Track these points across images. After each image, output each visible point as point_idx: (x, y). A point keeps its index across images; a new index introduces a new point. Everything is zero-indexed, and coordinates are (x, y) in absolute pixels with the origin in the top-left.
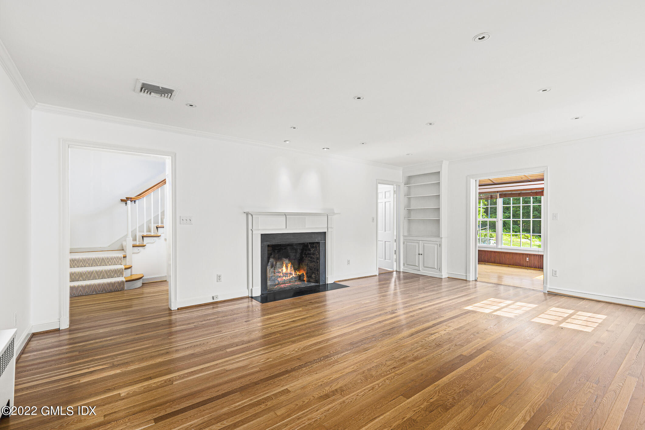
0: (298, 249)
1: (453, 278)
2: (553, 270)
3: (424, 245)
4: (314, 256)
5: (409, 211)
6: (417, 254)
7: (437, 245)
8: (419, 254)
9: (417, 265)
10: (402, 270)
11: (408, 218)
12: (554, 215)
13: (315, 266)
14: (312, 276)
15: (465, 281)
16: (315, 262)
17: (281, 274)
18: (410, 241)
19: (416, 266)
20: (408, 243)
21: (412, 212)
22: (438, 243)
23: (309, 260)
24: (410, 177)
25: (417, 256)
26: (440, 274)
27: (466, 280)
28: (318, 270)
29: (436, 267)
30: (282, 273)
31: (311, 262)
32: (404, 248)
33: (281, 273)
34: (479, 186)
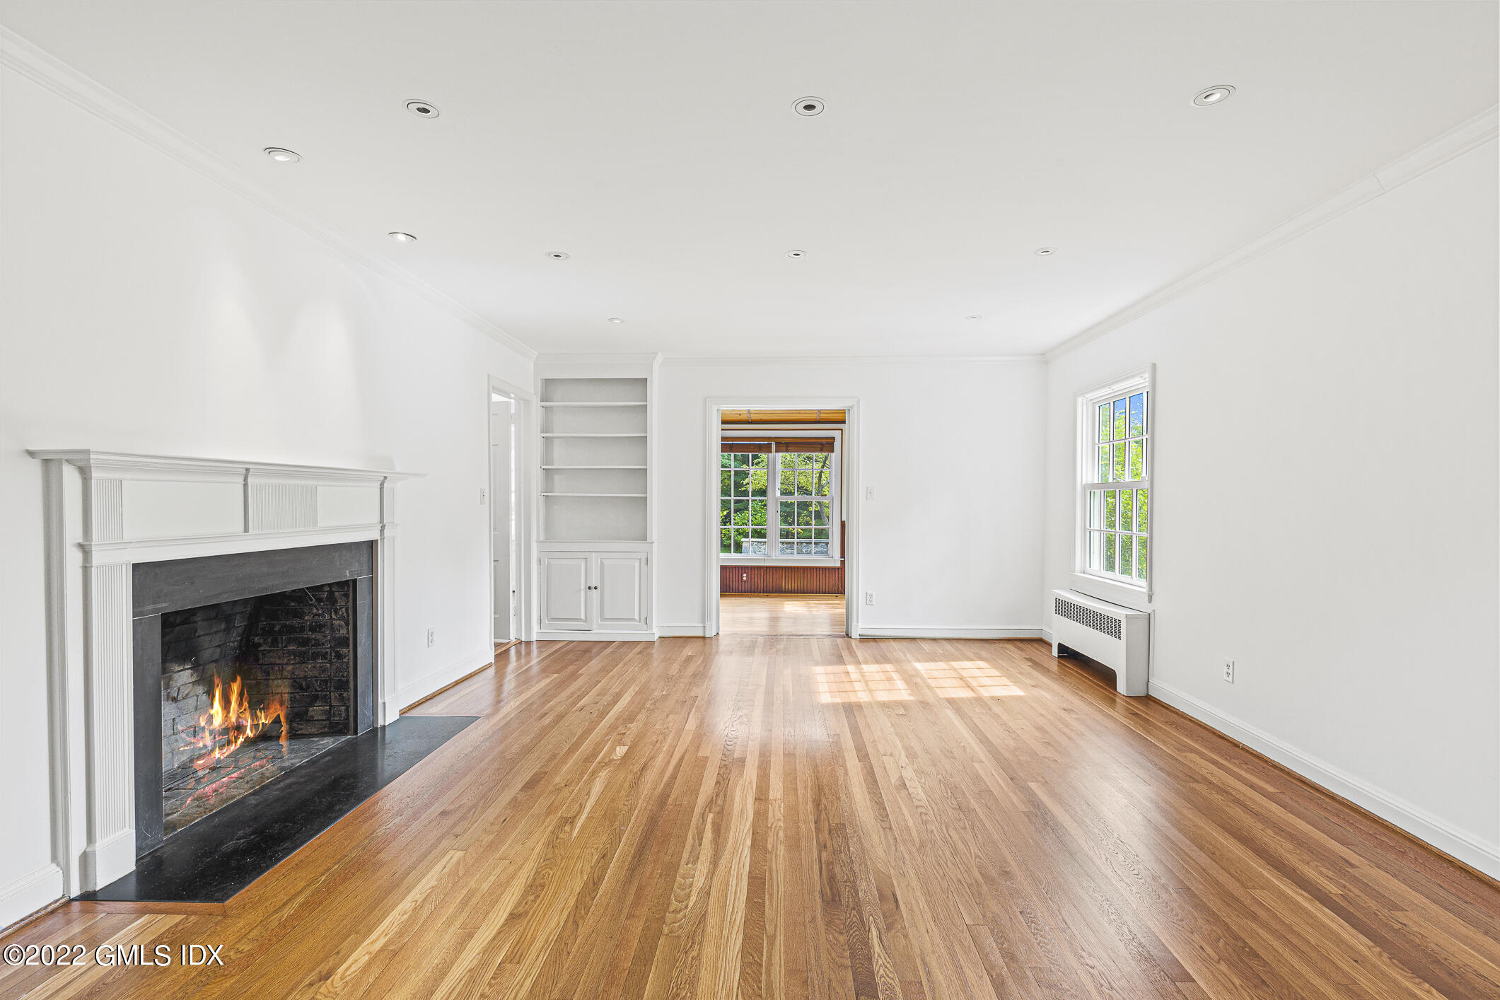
0: (238, 617)
1: (674, 637)
2: (866, 593)
3: (602, 564)
4: (319, 636)
5: (548, 473)
6: (583, 587)
7: (638, 561)
8: (590, 588)
9: (583, 617)
10: (534, 637)
11: (544, 494)
12: (869, 491)
13: (324, 670)
14: (310, 713)
15: (702, 640)
16: (324, 656)
17: (208, 740)
18: (558, 555)
19: (580, 620)
20: (552, 562)
21: (557, 478)
22: (643, 557)
23: (290, 653)
24: (548, 383)
25: (583, 593)
26: (648, 632)
27: (704, 638)
28: (342, 685)
29: (637, 617)
30: (211, 732)
31: (303, 658)
32: (540, 573)
33: (207, 734)
34: (723, 422)
